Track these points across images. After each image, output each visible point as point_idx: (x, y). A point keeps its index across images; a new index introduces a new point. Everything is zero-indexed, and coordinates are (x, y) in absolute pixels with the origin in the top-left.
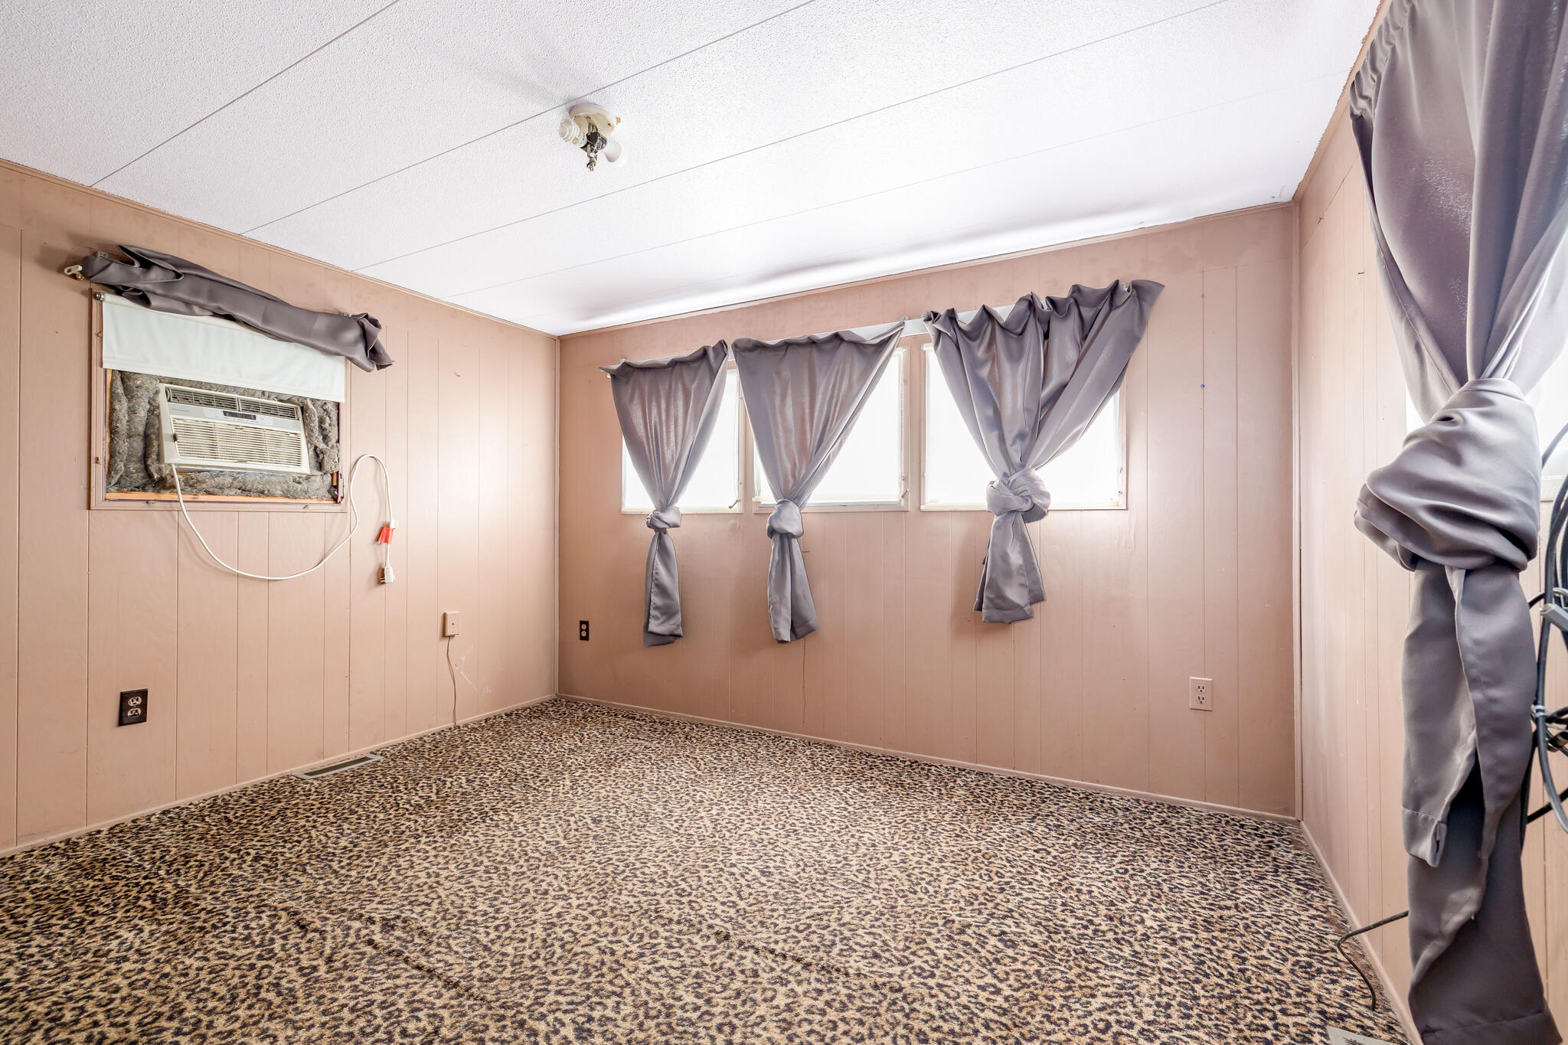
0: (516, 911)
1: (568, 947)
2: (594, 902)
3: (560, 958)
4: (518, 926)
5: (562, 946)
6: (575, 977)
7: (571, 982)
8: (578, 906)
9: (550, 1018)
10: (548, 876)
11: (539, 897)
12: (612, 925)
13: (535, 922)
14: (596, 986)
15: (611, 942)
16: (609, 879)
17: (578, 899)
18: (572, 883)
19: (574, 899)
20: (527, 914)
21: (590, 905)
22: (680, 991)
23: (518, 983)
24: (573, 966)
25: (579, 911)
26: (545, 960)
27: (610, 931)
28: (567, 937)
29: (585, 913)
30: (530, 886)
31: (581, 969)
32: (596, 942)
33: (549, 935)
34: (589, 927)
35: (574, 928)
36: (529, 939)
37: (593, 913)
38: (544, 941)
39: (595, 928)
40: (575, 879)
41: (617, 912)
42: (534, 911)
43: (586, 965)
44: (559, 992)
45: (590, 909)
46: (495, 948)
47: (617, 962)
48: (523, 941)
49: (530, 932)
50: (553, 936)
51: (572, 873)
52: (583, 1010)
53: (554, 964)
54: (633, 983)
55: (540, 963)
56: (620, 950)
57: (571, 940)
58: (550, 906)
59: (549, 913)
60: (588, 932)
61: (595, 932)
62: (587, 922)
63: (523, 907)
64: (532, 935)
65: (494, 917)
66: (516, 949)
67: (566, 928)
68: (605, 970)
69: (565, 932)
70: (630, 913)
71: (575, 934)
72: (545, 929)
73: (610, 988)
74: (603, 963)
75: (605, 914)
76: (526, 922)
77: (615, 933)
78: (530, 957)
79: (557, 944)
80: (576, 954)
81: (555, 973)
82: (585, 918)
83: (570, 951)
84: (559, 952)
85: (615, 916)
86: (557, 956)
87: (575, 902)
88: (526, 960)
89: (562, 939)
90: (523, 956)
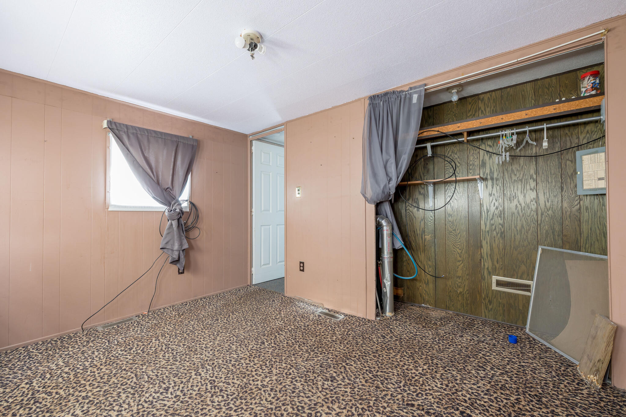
0: (284, 381)
1: (264, 364)
2: (251, 382)
3: (267, 360)
4: (282, 374)
5: (266, 364)
6: (263, 355)
7: (264, 354)
8: (258, 380)
9: (271, 346)
10: (270, 401)
11: (275, 388)
12: (247, 370)
13: (276, 375)
14: (258, 352)
15: (249, 364)
16: (241, 395)
17: (258, 385)
18: (259, 395)
19: (259, 385)
20: (279, 379)
21: (253, 380)
22: (235, 348)
23: (280, 355)
24: (263, 358)
25: (259, 378)
26: (272, 361)
27: (248, 368)
28: (264, 367)
29: (256, 376)
30: (279, 395)
31: (261, 357)
32: (254, 364)
33: (270, 369)
34: (255, 371)
35: (261, 371)
36: (278, 368)
37: (253, 376)
38: (272, 367)
39: (254, 370)
40: (257, 398)
41: (244, 375)
42: (276, 380)
43: (259, 358)
44: (268, 351)
45: (254, 378)
46: (289, 366)
47: (250, 358)
48: (280, 368)
49: (277, 371)
50: (269, 368)
51: (258, 402)
52: (262, 347)
53: (269, 359)
54: (247, 351)
55: (274, 360)
56: (247, 361)
57: (263, 366)
58: (270, 382)
59: (270, 379)
60: (256, 369)
61: (254, 368)
62: (256, 373)
63: (281, 383)
64: (277, 369)
65: (293, 379)
66: (282, 365)
67: (264, 371)
68: (254, 356)
69: (265, 370)
70: (238, 374)
71: (261, 368)
72: (272, 371)
73: (254, 351)
74: (254, 358)
75: (248, 375)
76: (279, 375)
77: (247, 367)
78: (277, 362)
79: (268, 365)
80: (262, 361)
81: (269, 356)
82: (256, 374)
83: (264, 362)
84: (267, 363)
85: (244, 374)
86: (268, 361)
87: (259, 383)
88: (278, 361)
89: (266, 367)
90: (279, 363)
